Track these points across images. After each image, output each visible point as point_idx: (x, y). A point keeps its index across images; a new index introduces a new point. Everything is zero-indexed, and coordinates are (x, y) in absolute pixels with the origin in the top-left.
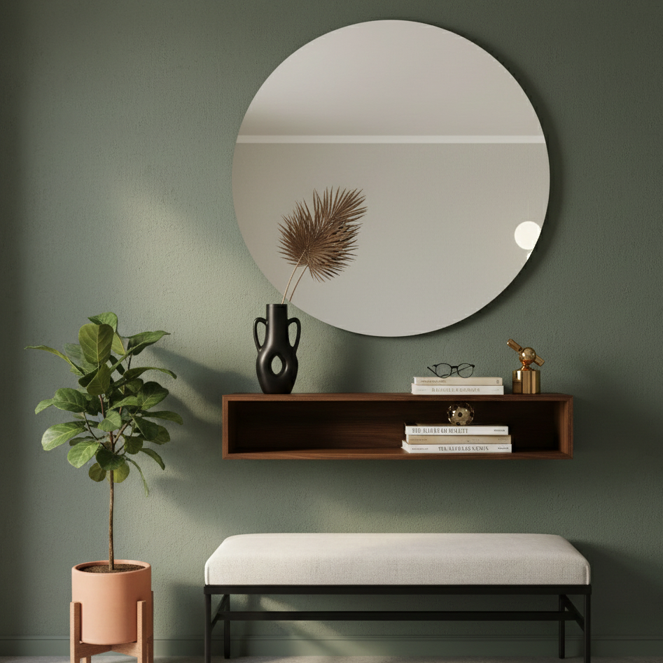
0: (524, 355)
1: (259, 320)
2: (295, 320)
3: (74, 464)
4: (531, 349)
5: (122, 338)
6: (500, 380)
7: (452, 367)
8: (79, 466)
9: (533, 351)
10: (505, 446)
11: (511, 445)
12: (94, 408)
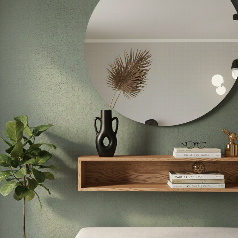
0: (231, 136)
1: (97, 118)
2: (115, 118)
3: (3, 194)
4: (234, 133)
5: (30, 128)
6: (220, 150)
7: (195, 143)
8: (5, 195)
9: (236, 134)
10: (222, 184)
11: (224, 184)
12: (15, 164)
